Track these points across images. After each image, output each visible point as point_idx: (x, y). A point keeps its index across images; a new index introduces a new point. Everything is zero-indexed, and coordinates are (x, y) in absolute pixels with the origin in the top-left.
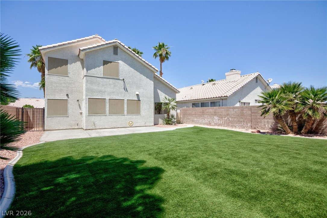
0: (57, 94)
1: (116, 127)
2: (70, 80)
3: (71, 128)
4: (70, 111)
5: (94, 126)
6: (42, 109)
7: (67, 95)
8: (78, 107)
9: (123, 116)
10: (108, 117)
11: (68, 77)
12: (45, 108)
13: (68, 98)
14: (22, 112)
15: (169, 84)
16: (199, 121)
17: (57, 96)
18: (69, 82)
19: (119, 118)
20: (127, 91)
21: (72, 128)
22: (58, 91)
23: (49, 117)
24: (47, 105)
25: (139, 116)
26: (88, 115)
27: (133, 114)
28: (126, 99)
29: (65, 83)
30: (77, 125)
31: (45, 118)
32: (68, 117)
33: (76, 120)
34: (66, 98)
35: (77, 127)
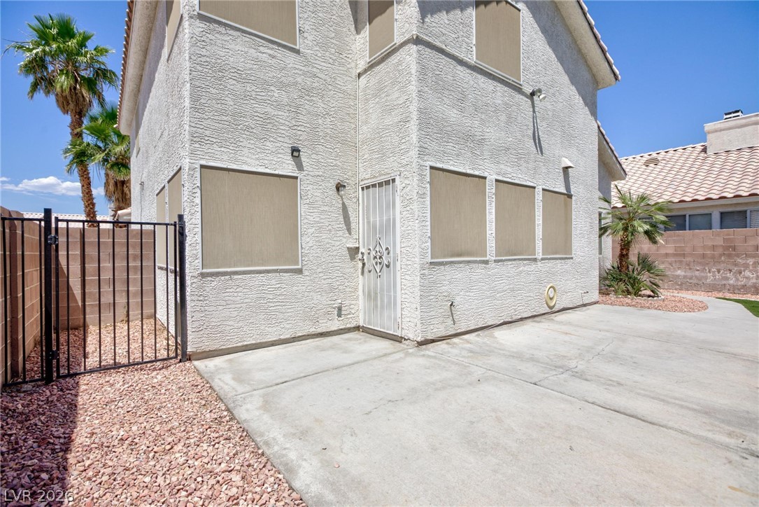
0: (245, 143)
1: (515, 318)
2: (304, 74)
3: (313, 330)
4: (307, 241)
5: (450, 322)
6: (171, 229)
7: (295, 152)
8: (341, 219)
9: (533, 267)
10: (494, 269)
11: (297, 52)
12: (186, 218)
13: (300, 167)
14: (48, 246)
15: (608, 144)
16: (706, 278)
17: (246, 150)
18: (299, 80)
19: (521, 272)
20: (542, 153)
21: (320, 330)
22: (251, 123)
23: (212, 275)
24: (198, 201)
25: (567, 265)
26: (429, 260)
27: (556, 253)
28: (541, 187)
29: (282, 86)
30: (339, 315)
31: (188, 281)
32: (300, 271)
33: (332, 289)
34: (288, 168)
35: (335, 325)
